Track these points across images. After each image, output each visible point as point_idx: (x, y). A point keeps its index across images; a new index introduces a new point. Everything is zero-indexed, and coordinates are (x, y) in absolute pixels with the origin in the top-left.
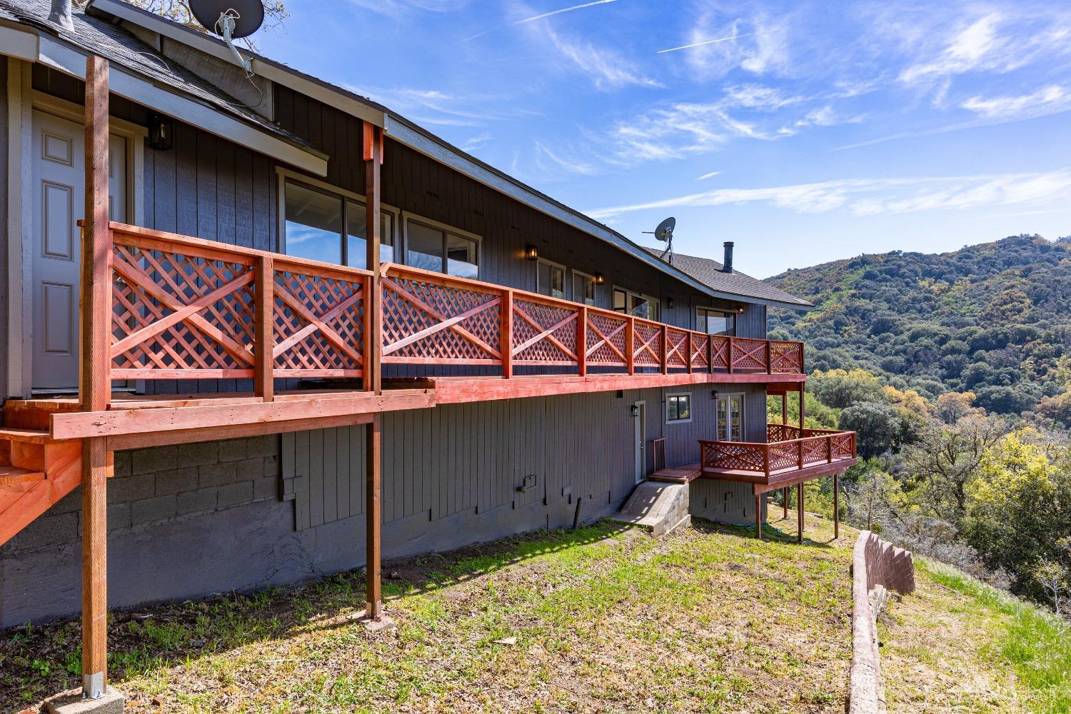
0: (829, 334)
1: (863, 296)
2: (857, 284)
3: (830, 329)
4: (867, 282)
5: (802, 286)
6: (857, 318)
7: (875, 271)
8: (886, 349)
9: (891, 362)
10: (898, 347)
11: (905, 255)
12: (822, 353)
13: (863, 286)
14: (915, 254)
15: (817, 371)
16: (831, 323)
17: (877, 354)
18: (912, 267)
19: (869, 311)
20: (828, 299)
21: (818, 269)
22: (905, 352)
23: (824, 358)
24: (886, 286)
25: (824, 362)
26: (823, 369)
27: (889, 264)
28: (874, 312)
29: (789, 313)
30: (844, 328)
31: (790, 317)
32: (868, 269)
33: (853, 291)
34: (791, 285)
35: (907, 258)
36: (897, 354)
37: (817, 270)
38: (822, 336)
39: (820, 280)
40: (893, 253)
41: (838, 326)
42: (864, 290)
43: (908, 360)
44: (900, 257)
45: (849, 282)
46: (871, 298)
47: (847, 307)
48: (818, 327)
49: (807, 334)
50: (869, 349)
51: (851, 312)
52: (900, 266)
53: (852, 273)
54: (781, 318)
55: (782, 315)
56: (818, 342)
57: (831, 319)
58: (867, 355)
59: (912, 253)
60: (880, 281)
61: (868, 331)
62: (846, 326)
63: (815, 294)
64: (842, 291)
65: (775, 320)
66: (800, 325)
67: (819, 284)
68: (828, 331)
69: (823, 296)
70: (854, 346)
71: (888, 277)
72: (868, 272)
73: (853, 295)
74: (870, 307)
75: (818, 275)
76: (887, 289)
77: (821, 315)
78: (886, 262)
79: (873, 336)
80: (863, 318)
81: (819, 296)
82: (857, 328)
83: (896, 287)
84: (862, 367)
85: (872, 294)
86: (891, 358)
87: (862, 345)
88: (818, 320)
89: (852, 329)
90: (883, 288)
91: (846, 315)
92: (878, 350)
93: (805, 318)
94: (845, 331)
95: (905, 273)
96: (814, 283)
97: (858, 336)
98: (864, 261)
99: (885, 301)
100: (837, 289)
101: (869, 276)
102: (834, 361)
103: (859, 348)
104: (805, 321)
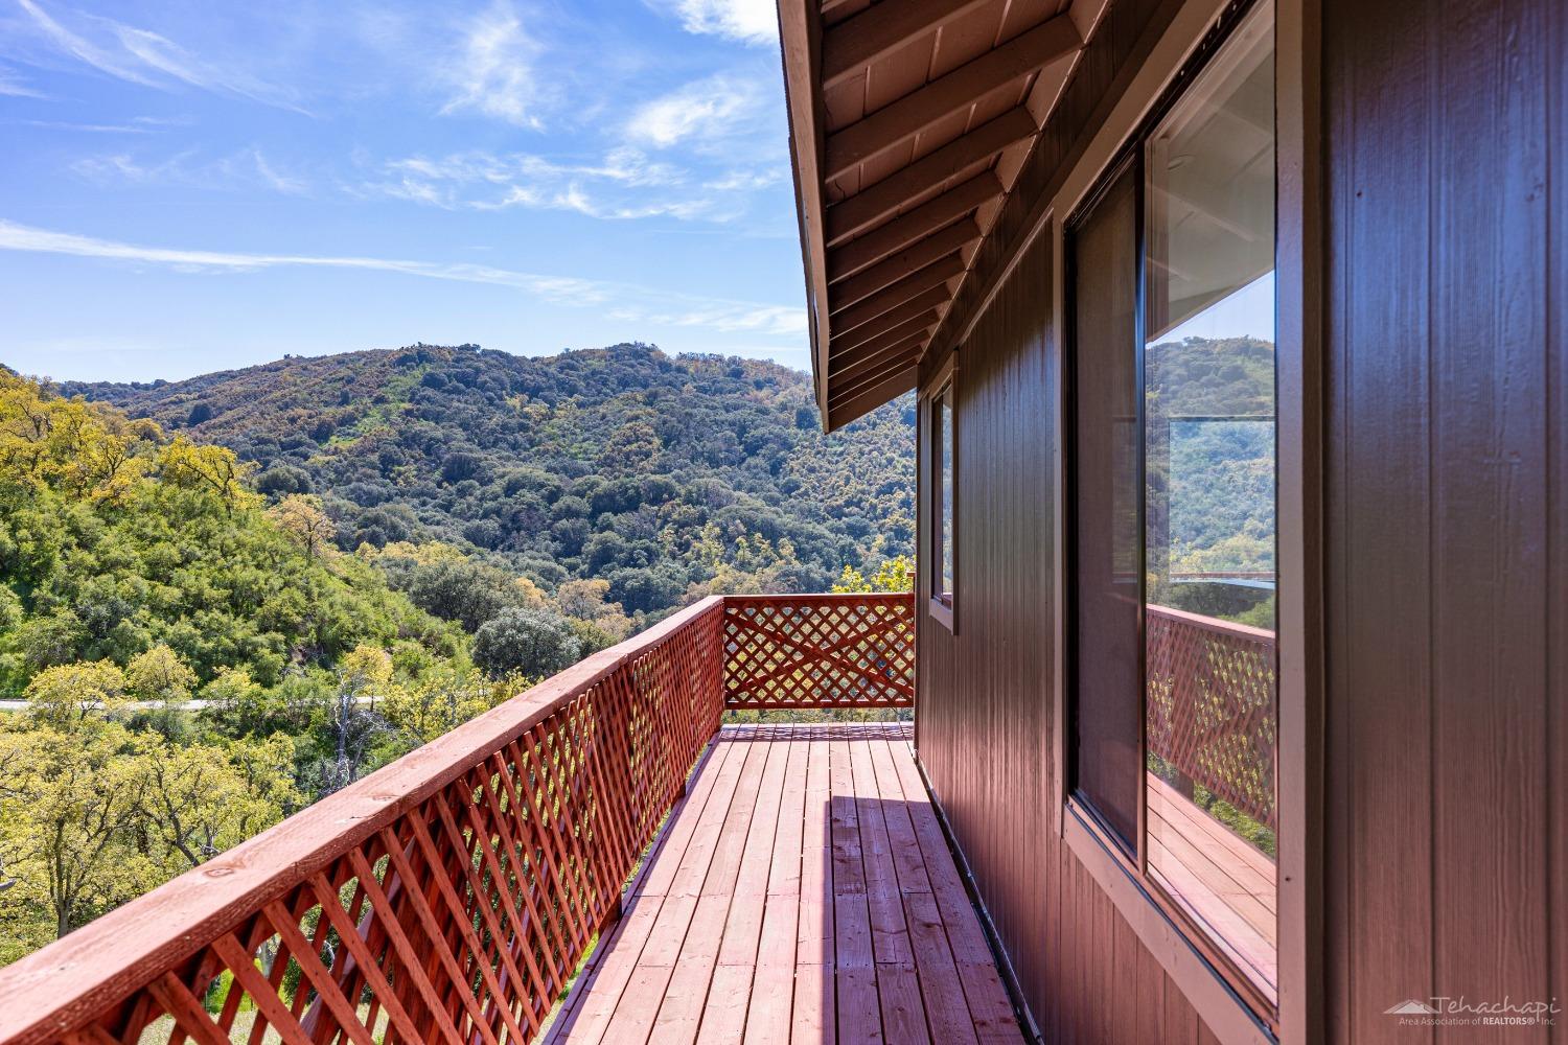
0: (371, 477)
1: (425, 416)
2: (413, 394)
3: (374, 468)
4: (429, 392)
5: (317, 388)
6: (417, 452)
7: (441, 373)
8: (469, 507)
9: (478, 528)
10: (489, 504)
11: (485, 353)
12: (371, 512)
13: (423, 398)
14: (500, 354)
15: (365, 545)
16: (374, 458)
17: (454, 515)
18: (495, 373)
19: (438, 441)
20: (366, 415)
21: (342, 360)
22: (498, 512)
23: (377, 521)
24: (459, 401)
25: (377, 529)
26: (375, 540)
27: (462, 364)
28: (445, 443)
29: (297, 437)
30: (396, 468)
31: (299, 444)
32: (428, 370)
33: (407, 406)
34: (295, 385)
35: (488, 359)
36: (486, 516)
37: (339, 363)
38: (359, 480)
39: (350, 381)
40: (466, 348)
41: (387, 464)
42: (425, 405)
43: (503, 527)
44: (478, 356)
45: (399, 389)
46: (438, 418)
47: (401, 433)
48: (352, 464)
49: (333, 476)
50: (442, 506)
51: (408, 440)
52: (478, 371)
53: (403, 373)
54: (281, 443)
55: (283, 439)
56: (353, 491)
57: (373, 452)
58: (439, 517)
59: (494, 352)
60: (450, 392)
61: (437, 475)
62: (400, 464)
63: (341, 404)
64: (389, 403)
65: (272, 447)
66: (318, 458)
67: (347, 388)
68: (369, 471)
69: (357, 410)
70: (416, 501)
71: (462, 386)
72: (431, 375)
73: (408, 412)
74: (439, 434)
75: (344, 372)
76: (462, 406)
77: (354, 443)
78: (457, 361)
79: (445, 484)
80: (428, 451)
81: (350, 408)
82: (419, 470)
83: (475, 403)
84: (439, 538)
85: (439, 413)
86: (477, 522)
87: (429, 500)
88: (350, 451)
89: (410, 469)
90: (456, 404)
91: (399, 445)
92: (457, 508)
93: (325, 446)
94: (400, 474)
95: (486, 382)
96: (339, 385)
97: (423, 483)
98: (418, 356)
99: (461, 425)
100: (380, 400)
101: (431, 381)
102: (394, 527)
103: (424, 504)
104: (326, 453)
